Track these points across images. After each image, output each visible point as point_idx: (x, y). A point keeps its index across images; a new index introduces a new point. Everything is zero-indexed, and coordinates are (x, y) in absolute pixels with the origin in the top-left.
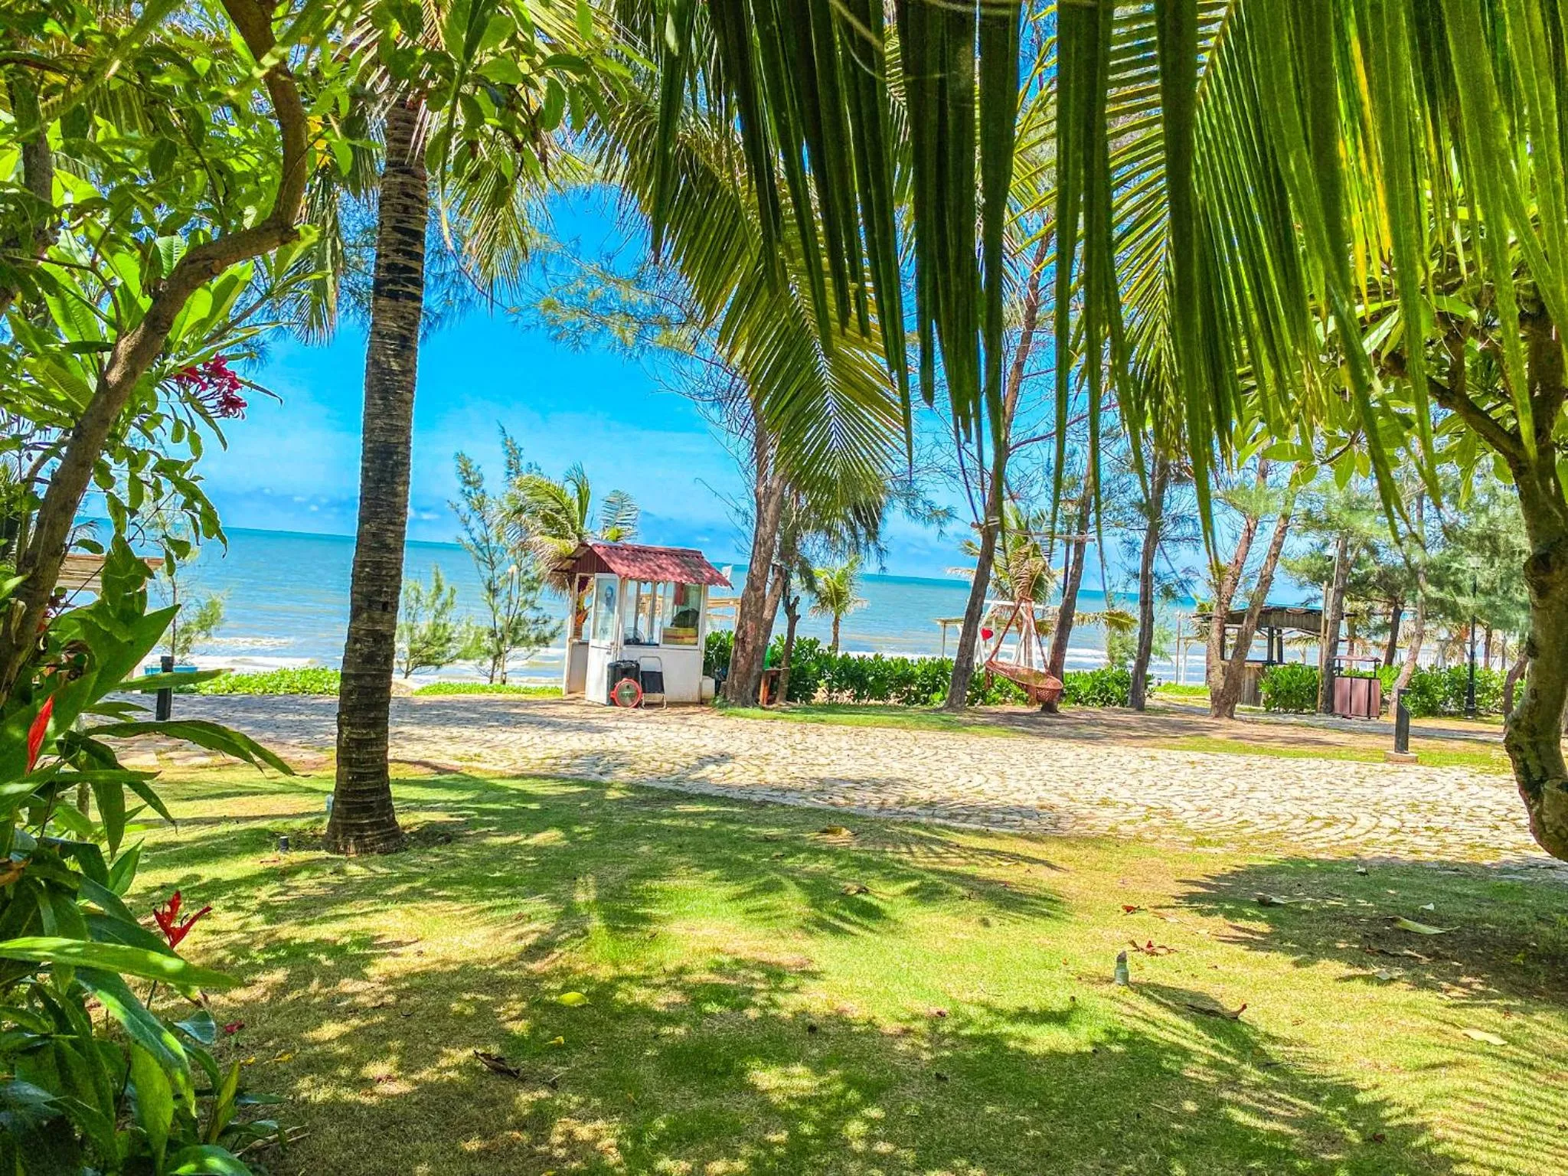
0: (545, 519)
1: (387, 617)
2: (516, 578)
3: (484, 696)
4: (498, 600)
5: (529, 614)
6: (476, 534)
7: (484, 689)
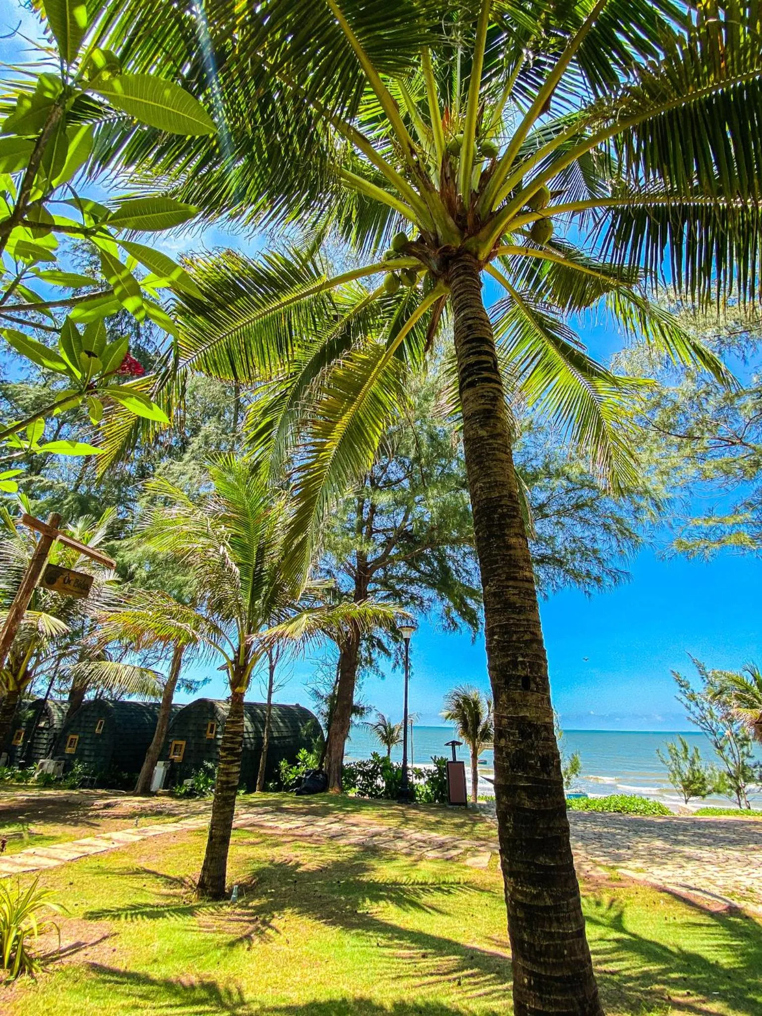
0: (737, 697)
1: (532, 698)
2: (731, 739)
3: (738, 818)
4: (725, 754)
5: (748, 761)
6: (697, 714)
7: (737, 812)
